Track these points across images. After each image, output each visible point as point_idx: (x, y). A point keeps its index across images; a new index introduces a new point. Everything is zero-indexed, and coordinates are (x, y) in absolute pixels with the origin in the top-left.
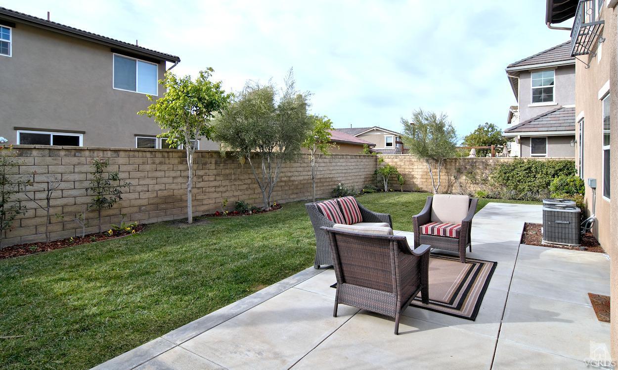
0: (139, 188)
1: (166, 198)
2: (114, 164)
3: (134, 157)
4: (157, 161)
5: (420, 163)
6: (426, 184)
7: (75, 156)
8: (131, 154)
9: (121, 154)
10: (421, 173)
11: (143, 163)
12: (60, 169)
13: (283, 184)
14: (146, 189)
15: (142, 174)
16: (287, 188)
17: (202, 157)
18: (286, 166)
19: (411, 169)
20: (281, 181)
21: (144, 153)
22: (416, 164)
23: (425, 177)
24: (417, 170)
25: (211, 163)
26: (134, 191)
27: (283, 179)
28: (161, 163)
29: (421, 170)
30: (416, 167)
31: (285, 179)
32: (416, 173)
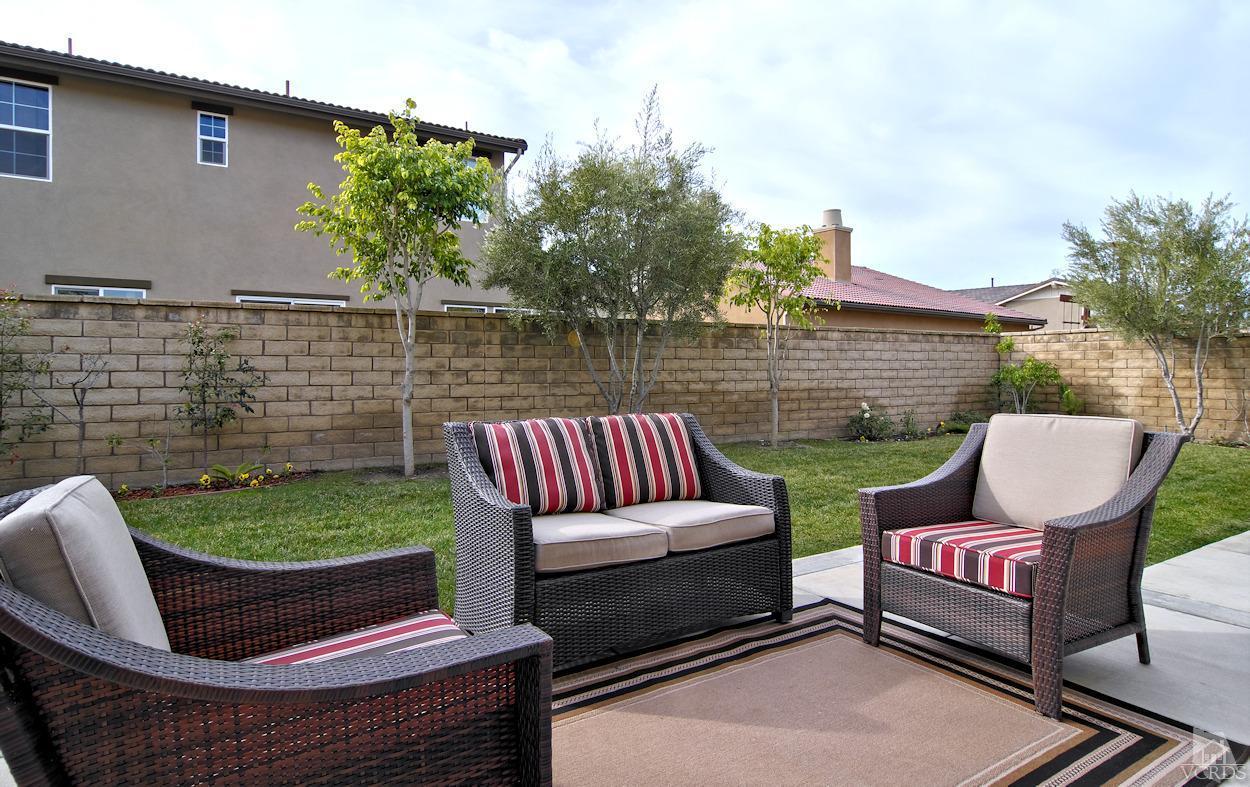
0: (310, 393)
1: (374, 415)
2: (252, 338)
3: (299, 324)
4: (354, 334)
5: (1136, 353)
6: (1155, 412)
7: (167, 319)
8: (292, 317)
9: (270, 317)
10: (1138, 382)
11: (321, 339)
12: (136, 345)
13: (695, 399)
14: (327, 395)
15: (317, 363)
16: (705, 410)
17: (467, 327)
18: (705, 356)
19: (1105, 369)
20: (689, 392)
21: (322, 317)
22: (1121, 354)
23: (1155, 392)
24: (1123, 373)
25: (489, 343)
26: (299, 398)
27: (693, 386)
28: (362, 339)
29: (1137, 373)
30: (1121, 364)
31: (701, 386)
32: (1121, 382)
